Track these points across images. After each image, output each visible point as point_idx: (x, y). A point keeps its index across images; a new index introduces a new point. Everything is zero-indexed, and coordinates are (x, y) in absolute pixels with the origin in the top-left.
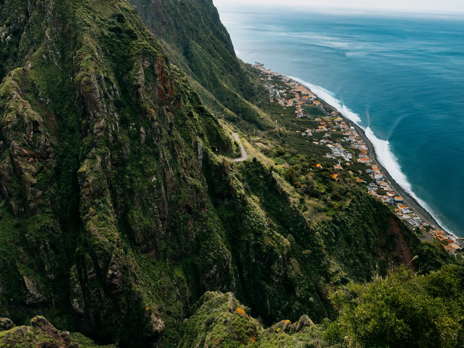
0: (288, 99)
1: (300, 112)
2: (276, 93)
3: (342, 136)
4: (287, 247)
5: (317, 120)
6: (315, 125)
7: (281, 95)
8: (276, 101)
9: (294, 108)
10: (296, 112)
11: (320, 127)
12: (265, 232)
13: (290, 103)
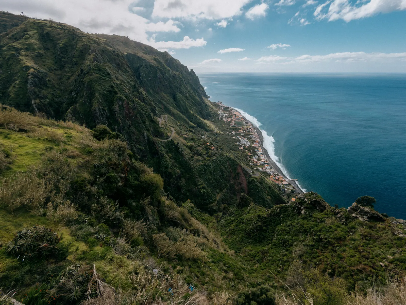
0: (228, 118)
1: (233, 124)
2: (223, 115)
3: (249, 135)
4: (178, 173)
5: (239, 127)
6: (238, 130)
7: (226, 116)
8: (222, 119)
9: (230, 122)
10: (231, 124)
11: (240, 131)
12: (169, 167)
13: (229, 120)
